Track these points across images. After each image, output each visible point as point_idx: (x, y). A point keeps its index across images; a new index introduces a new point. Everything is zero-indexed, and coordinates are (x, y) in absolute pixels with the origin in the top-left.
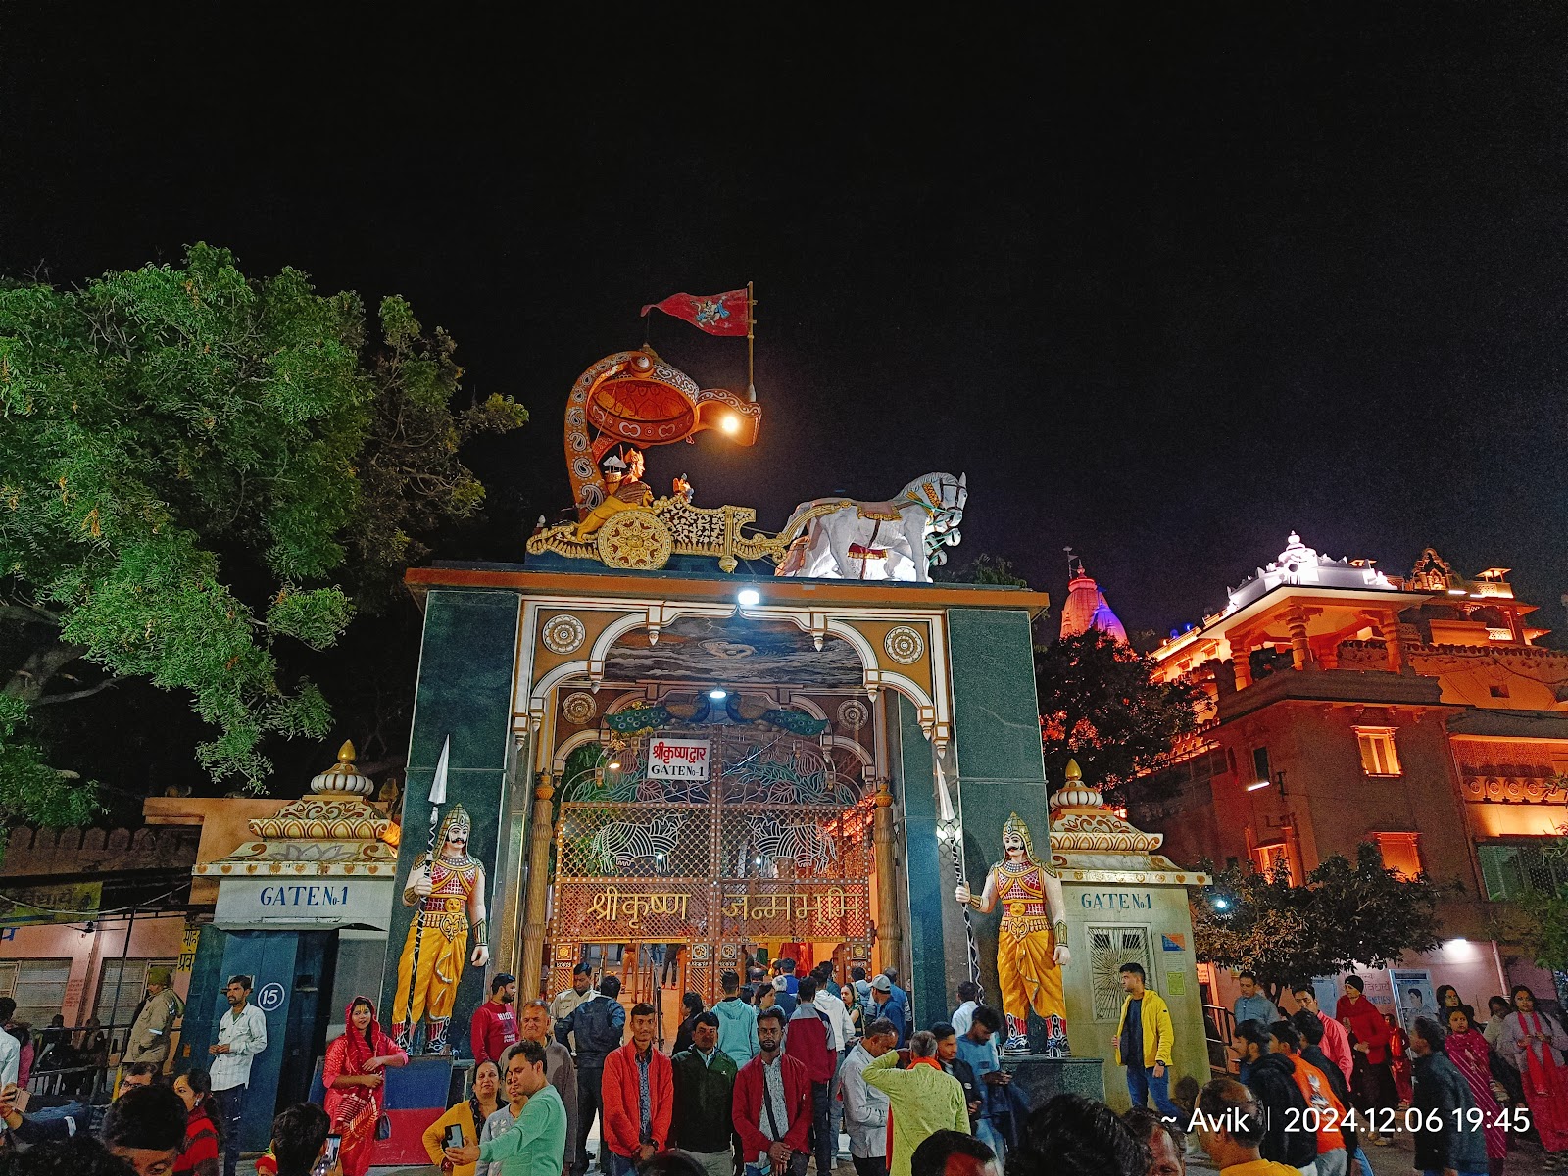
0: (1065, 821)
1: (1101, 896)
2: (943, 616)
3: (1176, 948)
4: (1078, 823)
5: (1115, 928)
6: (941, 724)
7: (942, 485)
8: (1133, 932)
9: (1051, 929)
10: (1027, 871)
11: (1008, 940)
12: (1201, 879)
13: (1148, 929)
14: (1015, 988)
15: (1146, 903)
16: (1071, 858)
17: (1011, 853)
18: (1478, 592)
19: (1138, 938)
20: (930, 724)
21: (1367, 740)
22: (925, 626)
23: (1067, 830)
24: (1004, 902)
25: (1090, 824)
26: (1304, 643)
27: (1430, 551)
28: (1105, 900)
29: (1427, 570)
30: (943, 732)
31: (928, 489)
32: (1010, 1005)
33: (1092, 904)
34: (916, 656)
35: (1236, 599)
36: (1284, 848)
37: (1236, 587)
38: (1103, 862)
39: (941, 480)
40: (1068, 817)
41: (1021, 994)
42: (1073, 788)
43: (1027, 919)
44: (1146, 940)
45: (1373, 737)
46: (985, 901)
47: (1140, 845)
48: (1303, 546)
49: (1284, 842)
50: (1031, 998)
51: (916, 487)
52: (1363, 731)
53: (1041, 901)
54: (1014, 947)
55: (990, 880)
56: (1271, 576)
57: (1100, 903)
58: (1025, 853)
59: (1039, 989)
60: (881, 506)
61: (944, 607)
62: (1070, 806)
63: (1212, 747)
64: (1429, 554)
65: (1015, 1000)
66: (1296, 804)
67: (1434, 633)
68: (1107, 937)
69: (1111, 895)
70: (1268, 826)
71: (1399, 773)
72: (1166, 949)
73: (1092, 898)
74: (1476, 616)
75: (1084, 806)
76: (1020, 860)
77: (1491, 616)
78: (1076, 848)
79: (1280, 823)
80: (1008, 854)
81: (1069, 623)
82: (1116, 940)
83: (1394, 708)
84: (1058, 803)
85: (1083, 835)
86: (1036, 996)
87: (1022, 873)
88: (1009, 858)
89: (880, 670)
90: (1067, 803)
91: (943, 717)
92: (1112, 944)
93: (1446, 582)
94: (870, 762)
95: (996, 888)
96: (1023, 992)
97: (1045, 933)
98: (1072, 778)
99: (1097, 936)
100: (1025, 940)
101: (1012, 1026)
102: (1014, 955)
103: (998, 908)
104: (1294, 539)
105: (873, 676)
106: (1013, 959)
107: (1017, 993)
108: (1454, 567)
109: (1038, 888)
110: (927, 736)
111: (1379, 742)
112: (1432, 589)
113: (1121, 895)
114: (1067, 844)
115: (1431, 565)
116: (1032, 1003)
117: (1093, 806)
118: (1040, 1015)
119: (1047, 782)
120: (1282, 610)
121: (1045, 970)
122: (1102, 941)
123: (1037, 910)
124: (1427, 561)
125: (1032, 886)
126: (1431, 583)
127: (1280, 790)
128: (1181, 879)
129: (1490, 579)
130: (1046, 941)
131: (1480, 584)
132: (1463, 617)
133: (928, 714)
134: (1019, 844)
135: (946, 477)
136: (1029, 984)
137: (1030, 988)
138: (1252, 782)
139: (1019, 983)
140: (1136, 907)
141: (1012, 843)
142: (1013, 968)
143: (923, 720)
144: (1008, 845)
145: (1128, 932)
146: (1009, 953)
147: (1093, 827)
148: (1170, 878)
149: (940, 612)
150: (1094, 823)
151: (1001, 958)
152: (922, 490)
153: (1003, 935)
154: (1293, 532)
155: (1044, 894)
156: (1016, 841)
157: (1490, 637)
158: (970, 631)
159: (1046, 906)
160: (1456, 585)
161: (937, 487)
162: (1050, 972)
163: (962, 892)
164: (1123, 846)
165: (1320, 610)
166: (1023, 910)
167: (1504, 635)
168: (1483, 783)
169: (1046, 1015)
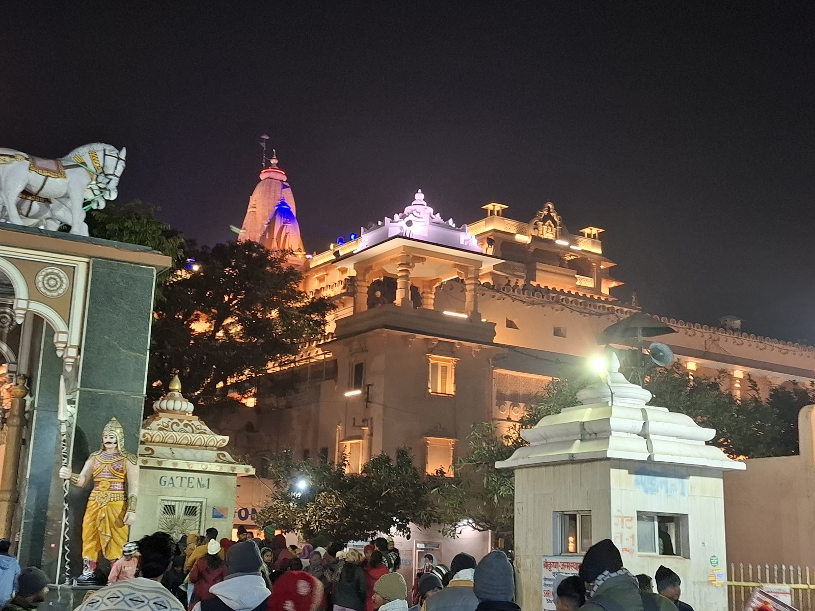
0: (160, 422)
1: (174, 478)
2: (88, 263)
3: (221, 517)
4: (170, 424)
5: (180, 501)
6: (72, 346)
7: (105, 155)
8: (193, 504)
9: (126, 499)
10: (117, 459)
11: (94, 506)
12: (247, 470)
13: (204, 504)
14: (93, 539)
15: (206, 485)
16: (158, 450)
17: (107, 446)
18: (577, 245)
19: (196, 509)
20: (64, 345)
21: (435, 366)
22: (72, 269)
23: (160, 429)
24: (96, 480)
25: (178, 425)
26: (406, 283)
27: (550, 206)
28: (177, 482)
29: (544, 221)
30: (73, 352)
31: (93, 155)
32: (87, 551)
33: (167, 483)
34: (61, 291)
35: (366, 238)
36: (361, 443)
37: (368, 229)
38: (182, 455)
39: (105, 150)
40: (163, 419)
41: (97, 544)
42: (173, 398)
43: (109, 493)
44: (201, 510)
45: (441, 363)
46: (81, 480)
47: (211, 444)
48: (425, 203)
49: (362, 439)
50: (103, 547)
51: (83, 153)
52: (434, 359)
53: (122, 481)
54: (97, 512)
55: (88, 464)
56: (396, 225)
57: (173, 483)
58: (117, 447)
59: (110, 541)
60: (50, 164)
61: (90, 257)
62: (167, 411)
63: (327, 356)
64: (549, 206)
65: (91, 548)
66: (376, 411)
67: (538, 274)
68: (174, 507)
69: (182, 477)
70: (354, 425)
71: (453, 393)
72: (214, 517)
73: (168, 479)
74: (573, 265)
75: (178, 412)
76: (113, 451)
77: (581, 266)
78: (163, 443)
79: (362, 424)
80: (104, 447)
81: (254, 209)
82: (180, 510)
83: (459, 344)
84: (159, 408)
85: (170, 434)
86: (107, 545)
87: (113, 460)
88: (105, 449)
89: (29, 299)
90: (165, 408)
91: (75, 342)
92: (176, 512)
93: (556, 233)
94: (13, 360)
95: (92, 469)
96: (98, 544)
97: (121, 503)
98: (173, 390)
99: (166, 506)
100: (105, 507)
101: (86, 566)
102: (96, 517)
103: (91, 484)
104: (420, 196)
105: (22, 304)
106: (95, 520)
107: (94, 543)
108: (564, 222)
109: (122, 472)
110: (59, 354)
111: (444, 369)
112: (545, 237)
113: (189, 478)
114: (157, 440)
115: (548, 217)
116: (104, 550)
117: (185, 412)
118: (108, 558)
119: (146, 396)
120: (395, 255)
121: (116, 528)
122: (170, 509)
123: (119, 486)
124: (546, 213)
125: (117, 470)
126: (545, 232)
127: (367, 399)
128: (233, 469)
129: (589, 236)
130: (121, 508)
131: (580, 239)
132: (561, 263)
133: (62, 338)
134: (114, 440)
135: (109, 148)
136: (104, 537)
137: (104, 540)
138: (349, 389)
139: (96, 536)
140: (199, 486)
141: (108, 440)
142: (94, 526)
143: (58, 342)
144: (105, 441)
145: (189, 504)
146: (93, 515)
147: (179, 428)
148: (226, 468)
149: (87, 260)
150: (182, 425)
151: (87, 518)
152: (88, 155)
153: (90, 503)
154: (420, 191)
155: (126, 476)
156: (112, 438)
157: (578, 283)
158: (107, 278)
159: (126, 485)
160: (562, 235)
161: (100, 155)
162: (119, 530)
163: (65, 472)
164: (199, 443)
165: (423, 259)
166: (108, 486)
167: (589, 282)
168: (509, 406)
169: (112, 558)
